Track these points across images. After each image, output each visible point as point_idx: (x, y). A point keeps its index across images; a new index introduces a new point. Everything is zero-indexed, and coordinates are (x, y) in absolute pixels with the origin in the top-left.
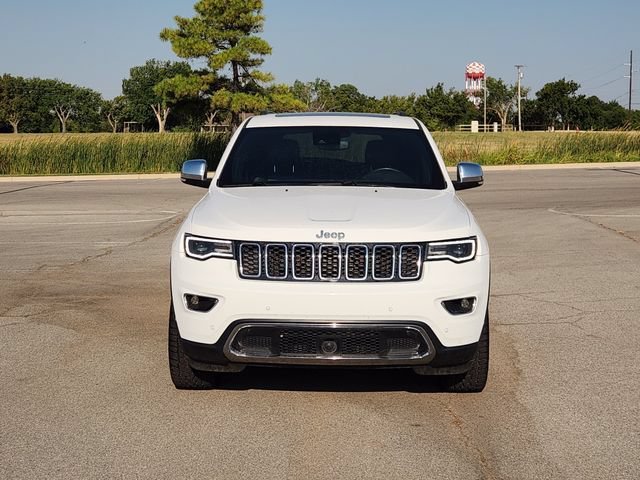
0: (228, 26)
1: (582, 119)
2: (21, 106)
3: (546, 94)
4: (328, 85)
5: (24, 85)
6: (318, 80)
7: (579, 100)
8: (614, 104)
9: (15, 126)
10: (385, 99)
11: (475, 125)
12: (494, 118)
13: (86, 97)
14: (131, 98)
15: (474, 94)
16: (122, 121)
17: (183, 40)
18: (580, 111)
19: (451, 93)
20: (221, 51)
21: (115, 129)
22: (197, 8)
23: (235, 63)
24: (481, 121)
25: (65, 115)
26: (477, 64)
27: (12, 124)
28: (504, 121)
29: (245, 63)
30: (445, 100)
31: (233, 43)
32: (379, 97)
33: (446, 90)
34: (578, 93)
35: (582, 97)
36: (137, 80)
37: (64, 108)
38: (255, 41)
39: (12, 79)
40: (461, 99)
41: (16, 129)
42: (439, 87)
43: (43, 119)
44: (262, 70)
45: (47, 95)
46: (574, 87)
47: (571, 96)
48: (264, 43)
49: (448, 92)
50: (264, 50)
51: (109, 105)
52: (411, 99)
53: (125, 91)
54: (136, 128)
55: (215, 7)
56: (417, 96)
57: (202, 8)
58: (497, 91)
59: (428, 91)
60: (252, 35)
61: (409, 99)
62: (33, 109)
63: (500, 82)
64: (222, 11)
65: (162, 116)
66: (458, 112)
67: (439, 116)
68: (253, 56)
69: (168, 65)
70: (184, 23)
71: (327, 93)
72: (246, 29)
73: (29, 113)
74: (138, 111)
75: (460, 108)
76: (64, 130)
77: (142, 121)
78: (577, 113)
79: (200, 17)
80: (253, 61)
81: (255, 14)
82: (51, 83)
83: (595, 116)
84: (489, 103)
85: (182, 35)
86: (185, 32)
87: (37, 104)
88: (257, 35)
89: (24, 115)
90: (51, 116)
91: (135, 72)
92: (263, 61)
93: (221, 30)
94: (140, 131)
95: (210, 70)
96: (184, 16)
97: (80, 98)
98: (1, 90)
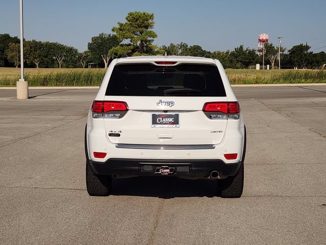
0: (140, 26)
1: (311, 64)
2: (40, 55)
3: (293, 51)
4: (187, 46)
5: (42, 45)
6: (182, 43)
7: (310, 54)
9: (37, 64)
10: (215, 53)
11: (258, 66)
12: (268, 62)
13: (71, 51)
14: (91, 52)
15: (258, 51)
16: (87, 63)
17: (121, 32)
19: (247, 50)
20: (136, 36)
21: (84, 67)
22: (127, 19)
23: (142, 41)
24: (261, 64)
25: (61, 59)
26: (264, 35)
28: (273, 64)
29: (146, 41)
30: (244, 53)
31: (141, 33)
32: (212, 52)
33: (244, 49)
34: (309, 51)
36: (95, 43)
37: (60, 56)
38: (150, 32)
39: (36, 42)
40: (252, 53)
41: (37, 66)
42: (241, 47)
43: (50, 61)
44: (153, 44)
45: (52, 50)
46: (307, 48)
47: (306, 52)
48: (154, 32)
49: (246, 49)
50: (154, 36)
51: (81, 54)
52: (227, 53)
53: (89, 48)
54: (94, 66)
55: (134, 19)
56: (230, 51)
57: (129, 19)
58: (270, 49)
59: (235, 49)
60: (149, 30)
61: (226, 53)
62: (46, 57)
63: (271, 45)
64: (137, 20)
65: (106, 61)
66: (250, 59)
67: (241, 61)
68: (149, 39)
69: (110, 36)
70: (121, 25)
71: (186, 49)
72: (146, 27)
73: (44, 58)
74: (95, 58)
75: (251, 58)
76: (60, 67)
77: (97, 63)
78: (309, 61)
79: (128, 23)
80: (149, 40)
81: (150, 21)
82: (55, 44)
84: (266, 55)
85: (121, 30)
86: (122, 28)
87: (48, 54)
88: (151, 30)
89: (42, 59)
90: (53, 60)
91: (94, 39)
92: (153, 40)
93: (137, 28)
94: (96, 67)
95: (132, 44)
96: (122, 22)
97: (68, 52)
98: (31, 48)
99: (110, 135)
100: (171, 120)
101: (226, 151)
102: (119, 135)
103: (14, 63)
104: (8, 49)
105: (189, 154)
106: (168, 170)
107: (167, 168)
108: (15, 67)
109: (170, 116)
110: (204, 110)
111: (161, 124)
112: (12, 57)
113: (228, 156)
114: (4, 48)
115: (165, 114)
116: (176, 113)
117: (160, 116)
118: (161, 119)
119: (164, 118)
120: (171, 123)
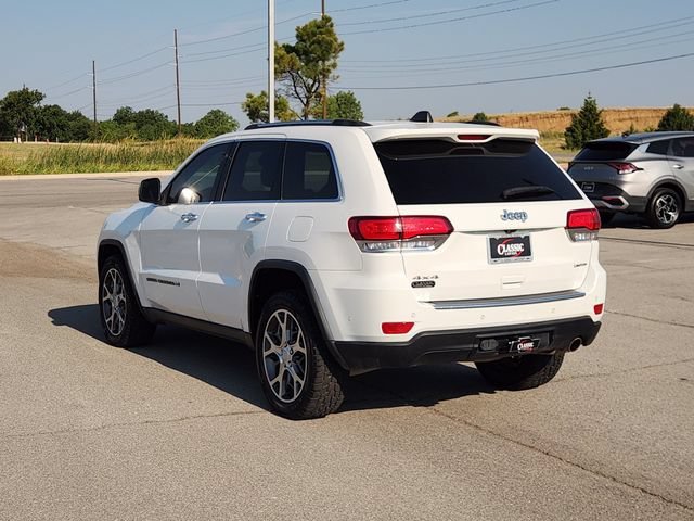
1: (49, 130)
3: (10, 103)
7: (45, 110)
8: (77, 115)
18: (47, 122)
34: (43, 103)
35: (48, 108)
46: (39, 97)
47: (36, 106)
78: (44, 124)
83: (62, 127)
99: (415, 285)
100: (519, 247)
101: (596, 299)
102: (433, 284)
106: (531, 345)
107: (528, 341)
109: (516, 240)
110: (568, 226)
111: (504, 256)
115: (508, 235)
116: (526, 234)
117: (501, 241)
118: (504, 246)
119: (509, 245)
120: (521, 254)
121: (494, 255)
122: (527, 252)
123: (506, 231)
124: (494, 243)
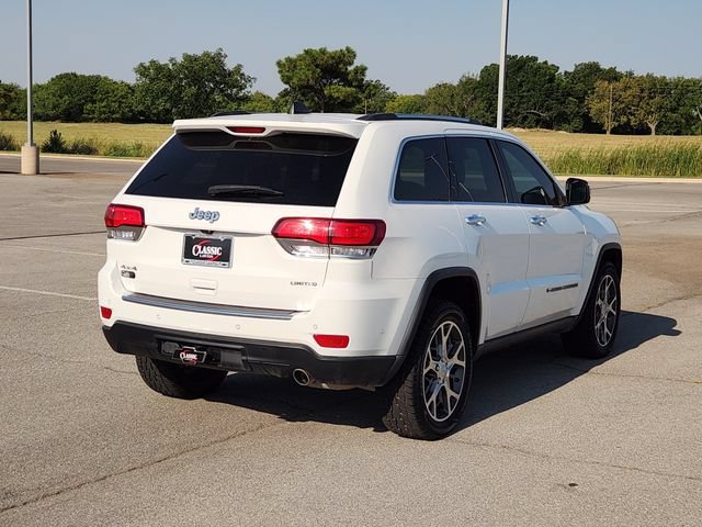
2: (661, 107)
5: (667, 84)
9: (653, 127)
27: (650, 125)
39: (655, 79)
41: (653, 131)
43: (683, 121)
45: (690, 95)
62: (673, 110)
73: (669, 114)
82: (696, 83)
87: (679, 105)
89: (664, 116)
90: (693, 118)
98: (642, 91)
100: (216, 251)
101: (316, 327)
103: (602, 125)
104: (593, 93)
105: (238, 327)
106: (194, 357)
107: (192, 352)
108: (604, 132)
109: (215, 243)
110: (274, 234)
111: (198, 258)
112: (600, 111)
113: (323, 340)
114: (586, 93)
115: (206, 236)
116: (226, 237)
117: (198, 241)
118: (199, 247)
119: (204, 247)
120: (217, 258)
121: (188, 254)
122: (225, 257)
123: (203, 231)
124: (190, 243)
